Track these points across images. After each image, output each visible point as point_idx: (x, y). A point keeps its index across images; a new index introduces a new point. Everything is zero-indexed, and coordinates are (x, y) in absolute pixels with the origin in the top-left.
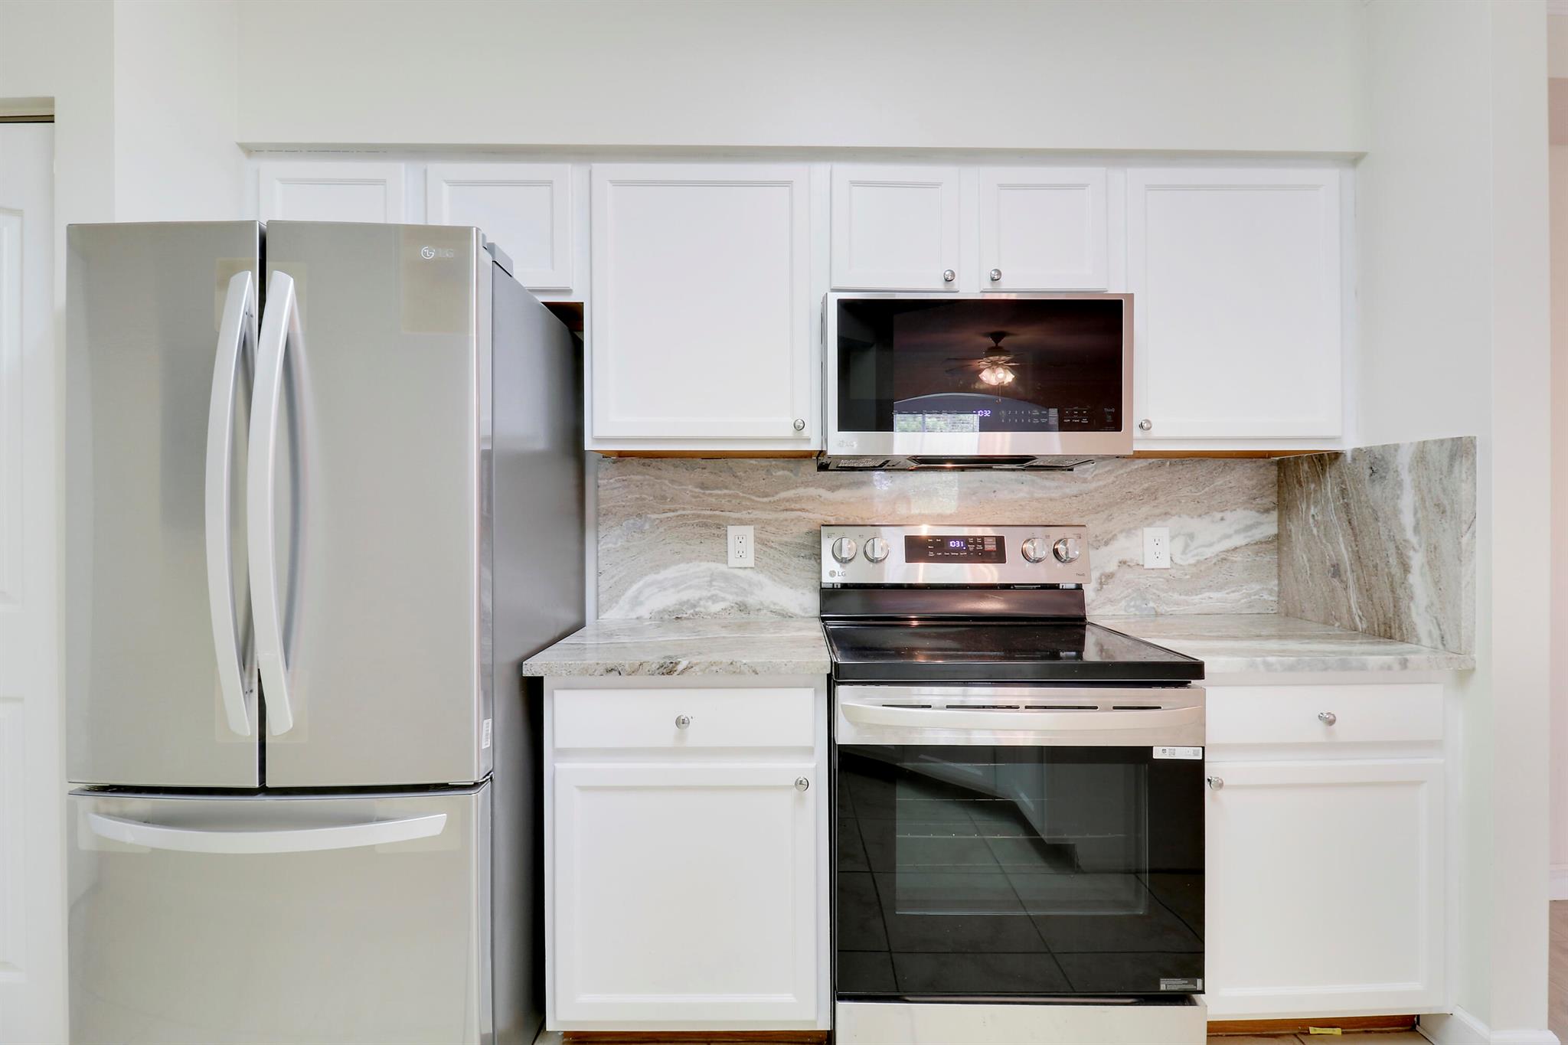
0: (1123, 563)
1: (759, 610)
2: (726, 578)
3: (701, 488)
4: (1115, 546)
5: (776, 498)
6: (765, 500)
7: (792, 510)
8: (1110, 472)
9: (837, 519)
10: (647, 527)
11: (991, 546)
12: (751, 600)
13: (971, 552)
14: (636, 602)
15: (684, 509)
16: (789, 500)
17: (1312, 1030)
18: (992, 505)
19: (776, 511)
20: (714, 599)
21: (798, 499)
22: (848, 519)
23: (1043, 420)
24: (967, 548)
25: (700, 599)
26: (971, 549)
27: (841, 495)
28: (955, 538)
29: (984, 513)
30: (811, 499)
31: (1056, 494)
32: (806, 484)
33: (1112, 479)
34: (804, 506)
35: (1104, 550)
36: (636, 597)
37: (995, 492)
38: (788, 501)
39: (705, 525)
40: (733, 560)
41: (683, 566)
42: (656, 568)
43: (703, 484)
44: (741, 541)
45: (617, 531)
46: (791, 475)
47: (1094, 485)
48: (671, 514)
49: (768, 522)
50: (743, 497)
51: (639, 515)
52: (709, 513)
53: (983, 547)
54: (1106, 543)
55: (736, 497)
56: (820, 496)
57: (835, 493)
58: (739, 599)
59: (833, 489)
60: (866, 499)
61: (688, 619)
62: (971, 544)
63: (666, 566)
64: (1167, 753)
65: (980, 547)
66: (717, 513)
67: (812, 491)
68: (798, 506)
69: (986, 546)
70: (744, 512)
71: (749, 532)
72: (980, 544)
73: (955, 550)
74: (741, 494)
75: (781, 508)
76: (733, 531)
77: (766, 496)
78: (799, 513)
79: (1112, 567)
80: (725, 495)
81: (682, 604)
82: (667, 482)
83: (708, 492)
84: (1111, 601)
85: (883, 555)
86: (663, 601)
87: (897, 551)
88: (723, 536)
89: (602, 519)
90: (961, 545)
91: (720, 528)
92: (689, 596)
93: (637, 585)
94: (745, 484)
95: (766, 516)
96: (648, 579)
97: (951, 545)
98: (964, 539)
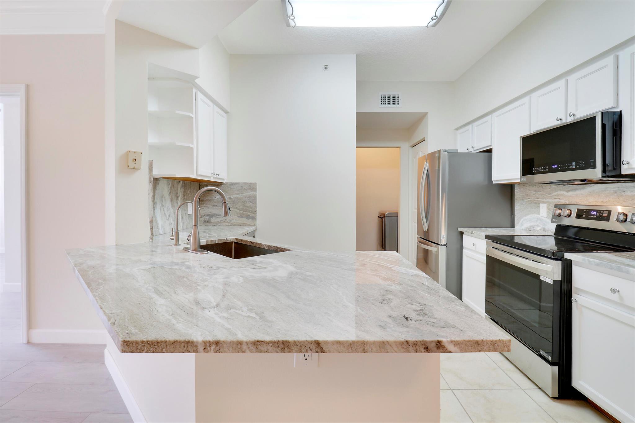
1: (548, 231)
2: (540, 219)
3: (535, 192)
5: (552, 195)
6: (550, 195)
7: (557, 199)
9: (569, 202)
10: (524, 203)
11: (605, 214)
12: (546, 228)
13: (598, 216)
14: (522, 225)
15: (531, 198)
18: (623, 197)
19: (552, 199)
20: (538, 226)
21: (558, 195)
22: (572, 202)
23: (571, 167)
24: (597, 214)
25: (535, 226)
26: (598, 215)
27: (570, 193)
28: (593, 210)
29: (619, 201)
30: (562, 195)
32: (560, 190)
34: (560, 197)
36: (522, 223)
37: (624, 192)
38: (556, 196)
39: (535, 203)
40: (541, 215)
41: (531, 215)
42: (526, 215)
43: (535, 191)
44: (542, 208)
45: (518, 204)
46: (556, 187)
48: (529, 200)
49: (550, 203)
50: (545, 195)
51: (522, 200)
52: (537, 199)
53: (603, 214)
55: (543, 194)
56: (564, 194)
57: (569, 193)
58: (543, 227)
59: (568, 191)
60: (578, 195)
61: (532, 231)
62: (598, 213)
63: (528, 215)
64: (544, 279)
65: (601, 214)
66: (538, 199)
67: (562, 192)
68: (558, 198)
69: (604, 214)
70: (545, 199)
71: (545, 205)
72: (602, 213)
73: (593, 215)
74: (544, 194)
75: (554, 198)
76: (542, 205)
77: (550, 194)
78: (558, 200)
80: (540, 194)
81: (531, 226)
82: (528, 190)
83: (537, 193)
85: (569, 216)
86: (527, 225)
87: (574, 214)
88: (539, 207)
89: (515, 201)
90: (595, 212)
91: (539, 204)
92: (533, 224)
93: (522, 220)
94: (545, 190)
95: (550, 200)
96: (525, 218)
97: (592, 213)
98: (597, 211)
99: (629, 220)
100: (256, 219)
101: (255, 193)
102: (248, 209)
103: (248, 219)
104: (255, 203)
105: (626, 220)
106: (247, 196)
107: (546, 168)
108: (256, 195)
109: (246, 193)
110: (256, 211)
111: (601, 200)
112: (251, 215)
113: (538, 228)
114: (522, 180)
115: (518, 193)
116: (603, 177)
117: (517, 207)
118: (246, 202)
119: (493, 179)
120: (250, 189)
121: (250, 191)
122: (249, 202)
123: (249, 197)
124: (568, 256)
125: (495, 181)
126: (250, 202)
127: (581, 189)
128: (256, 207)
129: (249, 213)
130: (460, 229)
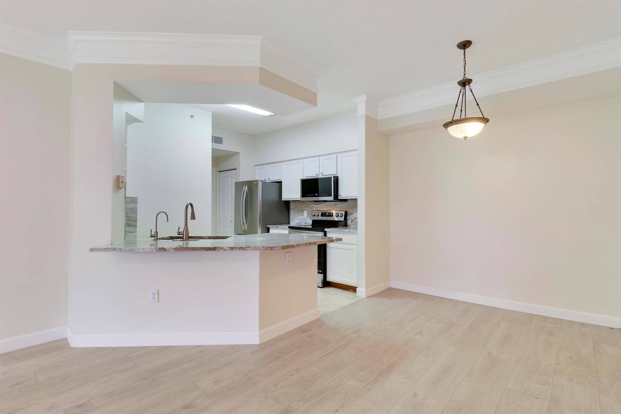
0: (355, 218)
1: (307, 224)
2: (304, 218)
4: (353, 215)
8: (353, 202)
9: (317, 209)
10: (295, 211)
12: (306, 222)
14: (294, 222)
15: (299, 208)
16: (311, 207)
17: (353, 291)
18: (336, 207)
20: (302, 222)
21: (312, 206)
22: (319, 209)
23: (323, 195)
28: (327, 213)
29: (335, 209)
30: (315, 207)
31: (345, 206)
32: (313, 204)
33: (353, 203)
34: (313, 208)
35: (352, 215)
39: (301, 211)
40: (304, 216)
41: (299, 217)
42: (296, 217)
44: (305, 213)
45: (292, 211)
46: (311, 203)
47: (350, 204)
49: (308, 210)
51: (295, 209)
52: (302, 209)
53: (330, 214)
54: (352, 214)
59: (316, 205)
60: (321, 207)
61: (300, 224)
63: (297, 217)
67: (314, 205)
70: (306, 209)
74: (306, 206)
76: (305, 211)
77: (308, 206)
79: (353, 218)
80: (304, 206)
81: (299, 222)
82: (297, 204)
83: (302, 205)
84: (353, 225)
85: (318, 215)
86: (297, 222)
87: (320, 215)
88: (303, 212)
89: (291, 210)
90: (328, 214)
91: (303, 211)
92: (300, 221)
93: (294, 219)
94: (306, 204)
95: (309, 209)
96: (296, 218)
97: (327, 214)
98: (328, 213)
99: (339, 215)
100: (136, 226)
101: (136, 205)
102: (129, 218)
103: (130, 227)
104: (136, 214)
105: (338, 216)
106: (129, 208)
107: (313, 195)
108: (137, 207)
109: (128, 205)
110: (137, 220)
111: (329, 209)
112: (132, 223)
113: (303, 223)
114: (302, 199)
115: (293, 206)
116: (334, 200)
117: (292, 213)
118: (128, 213)
119: (283, 198)
120: (132, 202)
121: (131, 204)
122: (130, 213)
123: (131, 209)
124: (326, 230)
125: (283, 199)
126: (132, 212)
127: (321, 204)
128: (137, 217)
129: (130, 222)
130: (268, 226)
